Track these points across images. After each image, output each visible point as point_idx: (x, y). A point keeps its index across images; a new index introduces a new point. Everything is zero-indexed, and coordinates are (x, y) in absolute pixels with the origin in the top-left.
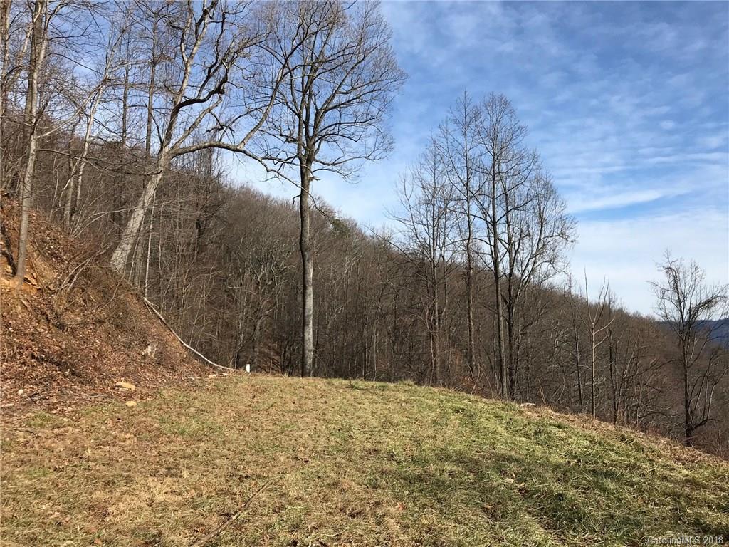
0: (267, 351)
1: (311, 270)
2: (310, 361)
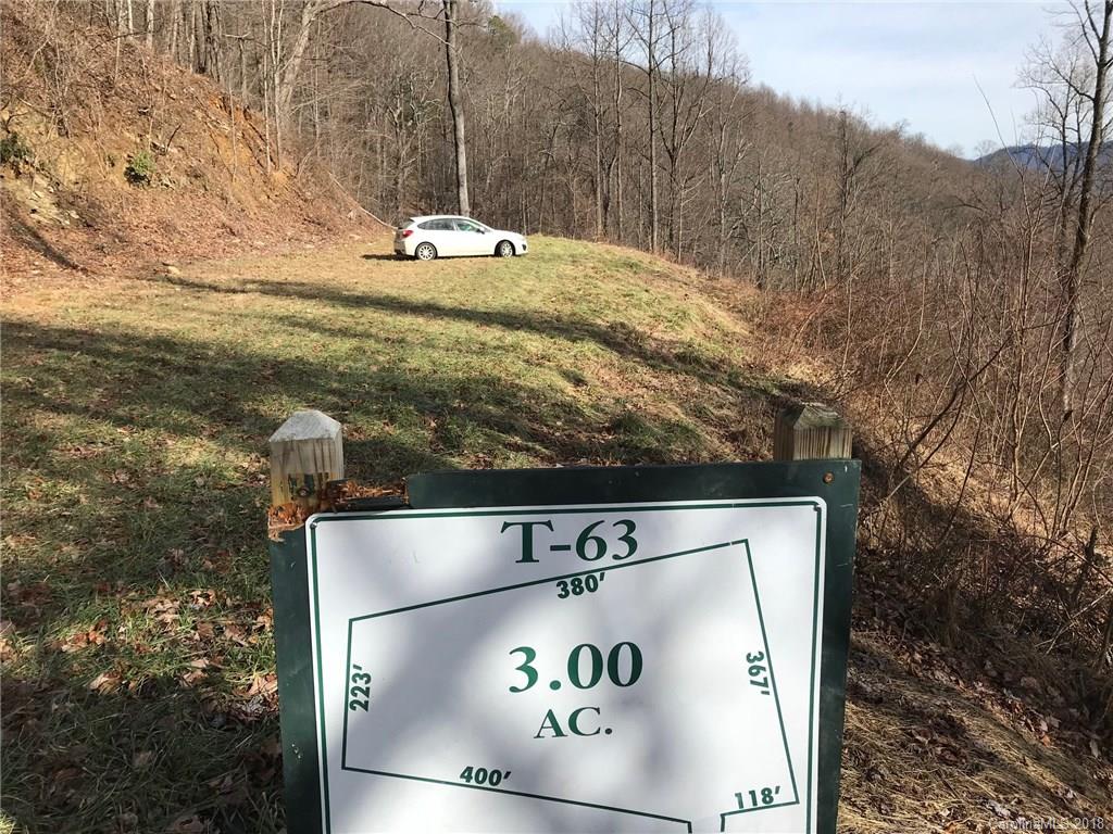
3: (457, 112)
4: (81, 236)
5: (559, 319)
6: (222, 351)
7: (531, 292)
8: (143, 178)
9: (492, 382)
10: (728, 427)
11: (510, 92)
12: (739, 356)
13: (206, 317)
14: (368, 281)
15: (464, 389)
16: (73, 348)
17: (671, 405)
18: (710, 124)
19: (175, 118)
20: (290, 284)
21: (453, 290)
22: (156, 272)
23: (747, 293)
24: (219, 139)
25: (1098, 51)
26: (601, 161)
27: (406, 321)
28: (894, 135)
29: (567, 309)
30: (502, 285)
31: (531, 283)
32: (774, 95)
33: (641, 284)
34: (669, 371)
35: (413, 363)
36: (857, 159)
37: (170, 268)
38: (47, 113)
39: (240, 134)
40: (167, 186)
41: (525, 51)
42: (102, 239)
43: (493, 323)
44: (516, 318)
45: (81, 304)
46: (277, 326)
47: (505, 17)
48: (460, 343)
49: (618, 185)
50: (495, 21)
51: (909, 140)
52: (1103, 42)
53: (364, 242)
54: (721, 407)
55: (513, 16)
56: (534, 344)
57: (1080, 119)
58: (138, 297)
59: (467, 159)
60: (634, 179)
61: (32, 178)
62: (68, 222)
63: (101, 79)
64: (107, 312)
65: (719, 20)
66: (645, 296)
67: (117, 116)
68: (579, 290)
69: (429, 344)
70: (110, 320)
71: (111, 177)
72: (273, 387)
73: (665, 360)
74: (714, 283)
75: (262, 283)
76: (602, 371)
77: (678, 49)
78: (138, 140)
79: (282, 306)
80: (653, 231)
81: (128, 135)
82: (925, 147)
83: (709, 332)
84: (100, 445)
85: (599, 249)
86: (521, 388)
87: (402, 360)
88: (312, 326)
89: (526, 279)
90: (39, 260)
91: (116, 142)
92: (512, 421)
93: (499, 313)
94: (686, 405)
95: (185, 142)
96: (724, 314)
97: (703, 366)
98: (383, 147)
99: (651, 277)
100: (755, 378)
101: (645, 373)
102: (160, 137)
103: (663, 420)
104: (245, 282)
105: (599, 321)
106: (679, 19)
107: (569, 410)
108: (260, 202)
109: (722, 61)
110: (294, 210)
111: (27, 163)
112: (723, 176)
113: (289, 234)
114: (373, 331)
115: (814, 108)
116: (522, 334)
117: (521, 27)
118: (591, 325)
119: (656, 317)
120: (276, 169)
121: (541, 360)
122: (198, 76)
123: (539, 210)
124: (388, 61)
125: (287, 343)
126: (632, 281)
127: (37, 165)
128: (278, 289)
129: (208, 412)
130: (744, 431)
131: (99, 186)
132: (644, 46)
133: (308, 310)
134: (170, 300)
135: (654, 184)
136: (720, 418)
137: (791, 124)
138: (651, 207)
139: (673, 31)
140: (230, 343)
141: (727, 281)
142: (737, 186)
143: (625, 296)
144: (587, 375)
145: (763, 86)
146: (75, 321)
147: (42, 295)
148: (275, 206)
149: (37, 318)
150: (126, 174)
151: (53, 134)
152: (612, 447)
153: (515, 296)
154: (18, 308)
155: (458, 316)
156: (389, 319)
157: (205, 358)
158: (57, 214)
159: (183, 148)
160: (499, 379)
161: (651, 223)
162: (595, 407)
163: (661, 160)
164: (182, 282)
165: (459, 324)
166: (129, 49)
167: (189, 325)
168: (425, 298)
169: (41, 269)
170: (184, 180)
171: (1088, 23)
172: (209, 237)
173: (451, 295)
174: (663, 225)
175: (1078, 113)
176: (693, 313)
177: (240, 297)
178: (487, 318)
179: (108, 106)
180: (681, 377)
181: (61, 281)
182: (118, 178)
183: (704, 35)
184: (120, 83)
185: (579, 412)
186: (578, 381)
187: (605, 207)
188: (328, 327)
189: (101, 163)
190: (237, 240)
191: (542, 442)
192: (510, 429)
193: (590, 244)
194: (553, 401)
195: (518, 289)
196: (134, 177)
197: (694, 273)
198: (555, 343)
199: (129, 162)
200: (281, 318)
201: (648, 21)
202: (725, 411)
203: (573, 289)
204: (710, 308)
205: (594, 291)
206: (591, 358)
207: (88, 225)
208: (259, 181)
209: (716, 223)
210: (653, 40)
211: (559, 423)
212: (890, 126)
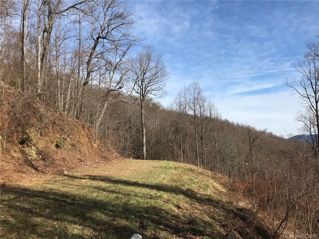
0: (130, 153)
1: (145, 131)
2: (145, 156)
3: (143, 127)
4: (41, 162)
5: (172, 187)
6: (80, 198)
7: (164, 179)
8: (59, 147)
9: (154, 208)
10: (222, 223)
11: (157, 122)
12: (224, 199)
13: (75, 187)
14: (118, 175)
15: (147, 210)
16: (40, 197)
17: (205, 215)
18: (212, 130)
19: (70, 131)
20: (97, 176)
21: (142, 178)
22: (60, 173)
23: (226, 178)
24: (81, 136)
25: (316, 113)
26: (182, 140)
27: (130, 188)
28: (264, 132)
29: (174, 184)
30: (155, 176)
31: (164, 176)
32: (229, 122)
33: (195, 176)
34: (204, 204)
35: (132, 202)
36: (254, 140)
37: (64, 171)
38: (38, 131)
39: (86, 134)
40: (65, 148)
41: (161, 111)
42: (47, 163)
43: (153, 189)
44: (160, 187)
45: (41, 183)
46: (94, 190)
47: (156, 103)
48: (145, 195)
49: (187, 146)
50: (154, 104)
51: (268, 133)
52: (316, 110)
53: (117, 163)
54: (220, 216)
55: (158, 103)
56: (165, 195)
57: (315, 129)
58: (56, 181)
59: (146, 139)
60: (191, 144)
61: (31, 147)
62: (38, 159)
63: (53, 122)
64: (48, 185)
65: (212, 104)
66: (196, 180)
67: (55, 131)
68: (177, 178)
69: (136, 195)
70: (49, 188)
71: (52, 146)
72: (95, 210)
73: (203, 200)
74: (216, 176)
75: (89, 176)
76: (185, 204)
77: (202, 111)
78: (60, 137)
79: (95, 183)
80: (197, 160)
81: (57, 135)
82: (273, 135)
83: (215, 191)
84: (49, 228)
85: (182, 165)
86: (162, 210)
87: (129, 201)
88: (104, 190)
89: (162, 175)
90: (30, 169)
91: (54, 137)
92: (161, 221)
93: (155, 185)
94: (210, 215)
95: (71, 137)
96: (219, 186)
97: (214, 203)
98: (123, 136)
99: (198, 174)
100: (229, 206)
101: (197, 205)
102: (65, 136)
103: (203, 221)
104: (85, 176)
105: (183, 188)
106: (202, 104)
107: (176, 217)
108: (90, 152)
109: (214, 114)
110: (98, 154)
111: (31, 143)
112: (216, 144)
113: (97, 161)
114: (121, 191)
115: (240, 125)
116: (162, 192)
117: (160, 105)
118: (181, 189)
119: (200, 187)
120: (95, 143)
121: (168, 201)
122: (77, 120)
123: (165, 152)
124: (125, 114)
125: (97, 195)
126: (192, 175)
127: (33, 143)
128: (94, 178)
129: (78, 217)
130: (226, 224)
131: (48, 149)
132: (193, 111)
133: (103, 185)
134: (65, 181)
135: (197, 146)
136: (219, 220)
137: (234, 129)
138: (196, 152)
139: (200, 107)
140: (82, 195)
141: (219, 175)
142: (220, 147)
143: (190, 180)
144: (181, 205)
145: (226, 119)
146: (39, 188)
147: (30, 180)
148: (93, 153)
149: (29, 187)
150: (55, 145)
151: (39, 136)
152: (189, 230)
153: (159, 180)
154: (25, 184)
155: (144, 186)
156: (125, 188)
157: (76, 200)
158: (36, 157)
159: (71, 138)
160: (156, 207)
161: (197, 157)
162: (184, 216)
163: (199, 140)
164: (68, 176)
165: (144, 189)
166: (61, 114)
167: (70, 190)
168: (134, 181)
169: (30, 172)
170: (70, 147)
171: (311, 106)
172: (75, 162)
173: (142, 180)
174: (200, 158)
175: (314, 128)
176: (210, 185)
177: (84, 181)
178: (152, 187)
179: (53, 128)
180: (208, 207)
181: (35, 175)
182: (53, 147)
183: (209, 108)
184: (58, 122)
185: (179, 218)
186: (179, 207)
187: (184, 152)
188: (108, 190)
189: (49, 143)
190: (83, 163)
191: (169, 228)
192: (161, 224)
193: (180, 164)
194: (172, 215)
195: (160, 178)
196: (57, 146)
197: (210, 172)
198: (171, 195)
199: (57, 142)
200: (95, 188)
201: (193, 105)
202: (221, 218)
203: (175, 178)
204: (215, 184)
205: (182, 179)
206: (182, 200)
207: (44, 159)
208: (90, 147)
209: (216, 157)
210: (195, 110)
211: (174, 222)
212: (262, 130)
